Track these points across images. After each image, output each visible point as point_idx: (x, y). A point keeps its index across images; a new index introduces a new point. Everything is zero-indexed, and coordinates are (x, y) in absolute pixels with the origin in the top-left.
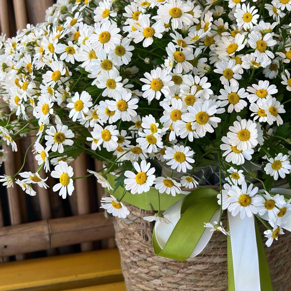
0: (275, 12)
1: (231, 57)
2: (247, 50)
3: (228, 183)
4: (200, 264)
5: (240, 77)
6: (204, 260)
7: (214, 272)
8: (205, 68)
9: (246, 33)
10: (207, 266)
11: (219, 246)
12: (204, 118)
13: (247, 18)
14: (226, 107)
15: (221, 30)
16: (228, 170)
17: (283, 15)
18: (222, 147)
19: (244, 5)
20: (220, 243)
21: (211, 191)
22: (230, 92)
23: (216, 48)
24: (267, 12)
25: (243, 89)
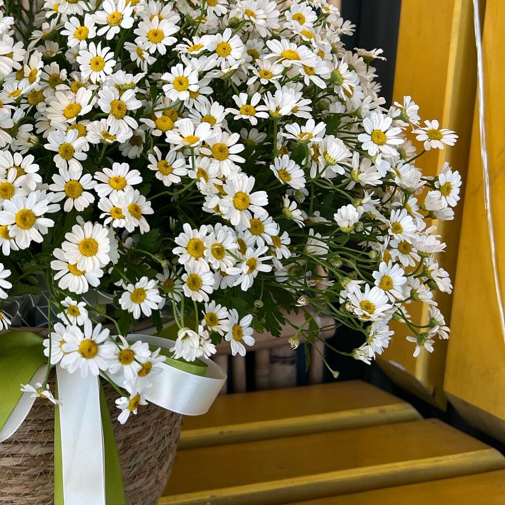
0: (140, 55)
1: (70, 124)
2: (96, 114)
3: (62, 322)
4: (8, 456)
5: (84, 157)
6: (15, 449)
7: (31, 471)
8: (29, 140)
9: (95, 87)
10: (20, 461)
11: (40, 428)
12: (28, 219)
13: (97, 64)
14: (62, 203)
15: (54, 81)
16: (62, 302)
17: (152, 61)
18: (54, 265)
19: (92, 44)
20: (42, 423)
21: (30, 337)
22: (67, 180)
23: (47, 110)
24: (127, 54)
25: (88, 176)
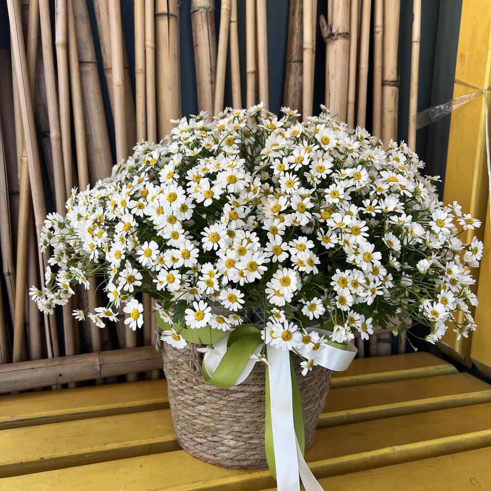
0: (312, 179)
1: (275, 216)
2: (289, 210)
3: (272, 322)
4: (240, 392)
5: (283, 233)
6: (244, 388)
7: (252, 400)
8: (253, 224)
9: (289, 196)
10: (247, 395)
11: (257, 377)
12: (254, 267)
13: (290, 184)
14: (271, 258)
15: (267, 193)
16: (271, 311)
17: (319, 182)
18: (267, 291)
19: (287, 173)
20: (259, 374)
21: (252, 329)
22: (274, 245)
23: (263, 208)
24: (305, 179)
25: (285, 243)
